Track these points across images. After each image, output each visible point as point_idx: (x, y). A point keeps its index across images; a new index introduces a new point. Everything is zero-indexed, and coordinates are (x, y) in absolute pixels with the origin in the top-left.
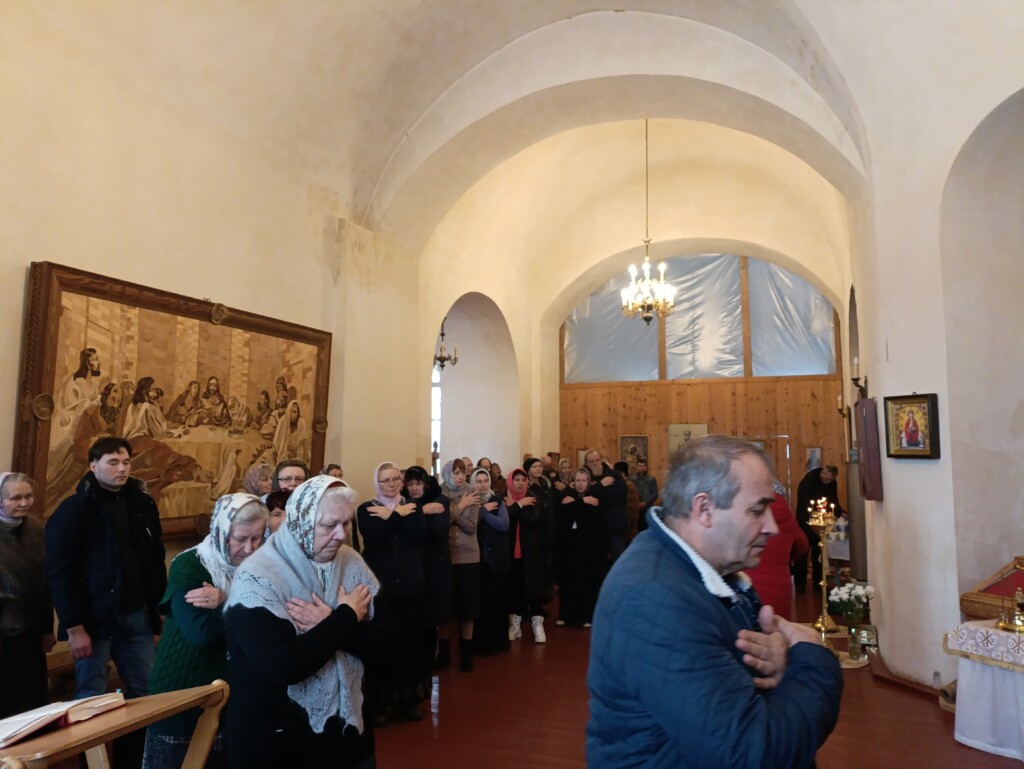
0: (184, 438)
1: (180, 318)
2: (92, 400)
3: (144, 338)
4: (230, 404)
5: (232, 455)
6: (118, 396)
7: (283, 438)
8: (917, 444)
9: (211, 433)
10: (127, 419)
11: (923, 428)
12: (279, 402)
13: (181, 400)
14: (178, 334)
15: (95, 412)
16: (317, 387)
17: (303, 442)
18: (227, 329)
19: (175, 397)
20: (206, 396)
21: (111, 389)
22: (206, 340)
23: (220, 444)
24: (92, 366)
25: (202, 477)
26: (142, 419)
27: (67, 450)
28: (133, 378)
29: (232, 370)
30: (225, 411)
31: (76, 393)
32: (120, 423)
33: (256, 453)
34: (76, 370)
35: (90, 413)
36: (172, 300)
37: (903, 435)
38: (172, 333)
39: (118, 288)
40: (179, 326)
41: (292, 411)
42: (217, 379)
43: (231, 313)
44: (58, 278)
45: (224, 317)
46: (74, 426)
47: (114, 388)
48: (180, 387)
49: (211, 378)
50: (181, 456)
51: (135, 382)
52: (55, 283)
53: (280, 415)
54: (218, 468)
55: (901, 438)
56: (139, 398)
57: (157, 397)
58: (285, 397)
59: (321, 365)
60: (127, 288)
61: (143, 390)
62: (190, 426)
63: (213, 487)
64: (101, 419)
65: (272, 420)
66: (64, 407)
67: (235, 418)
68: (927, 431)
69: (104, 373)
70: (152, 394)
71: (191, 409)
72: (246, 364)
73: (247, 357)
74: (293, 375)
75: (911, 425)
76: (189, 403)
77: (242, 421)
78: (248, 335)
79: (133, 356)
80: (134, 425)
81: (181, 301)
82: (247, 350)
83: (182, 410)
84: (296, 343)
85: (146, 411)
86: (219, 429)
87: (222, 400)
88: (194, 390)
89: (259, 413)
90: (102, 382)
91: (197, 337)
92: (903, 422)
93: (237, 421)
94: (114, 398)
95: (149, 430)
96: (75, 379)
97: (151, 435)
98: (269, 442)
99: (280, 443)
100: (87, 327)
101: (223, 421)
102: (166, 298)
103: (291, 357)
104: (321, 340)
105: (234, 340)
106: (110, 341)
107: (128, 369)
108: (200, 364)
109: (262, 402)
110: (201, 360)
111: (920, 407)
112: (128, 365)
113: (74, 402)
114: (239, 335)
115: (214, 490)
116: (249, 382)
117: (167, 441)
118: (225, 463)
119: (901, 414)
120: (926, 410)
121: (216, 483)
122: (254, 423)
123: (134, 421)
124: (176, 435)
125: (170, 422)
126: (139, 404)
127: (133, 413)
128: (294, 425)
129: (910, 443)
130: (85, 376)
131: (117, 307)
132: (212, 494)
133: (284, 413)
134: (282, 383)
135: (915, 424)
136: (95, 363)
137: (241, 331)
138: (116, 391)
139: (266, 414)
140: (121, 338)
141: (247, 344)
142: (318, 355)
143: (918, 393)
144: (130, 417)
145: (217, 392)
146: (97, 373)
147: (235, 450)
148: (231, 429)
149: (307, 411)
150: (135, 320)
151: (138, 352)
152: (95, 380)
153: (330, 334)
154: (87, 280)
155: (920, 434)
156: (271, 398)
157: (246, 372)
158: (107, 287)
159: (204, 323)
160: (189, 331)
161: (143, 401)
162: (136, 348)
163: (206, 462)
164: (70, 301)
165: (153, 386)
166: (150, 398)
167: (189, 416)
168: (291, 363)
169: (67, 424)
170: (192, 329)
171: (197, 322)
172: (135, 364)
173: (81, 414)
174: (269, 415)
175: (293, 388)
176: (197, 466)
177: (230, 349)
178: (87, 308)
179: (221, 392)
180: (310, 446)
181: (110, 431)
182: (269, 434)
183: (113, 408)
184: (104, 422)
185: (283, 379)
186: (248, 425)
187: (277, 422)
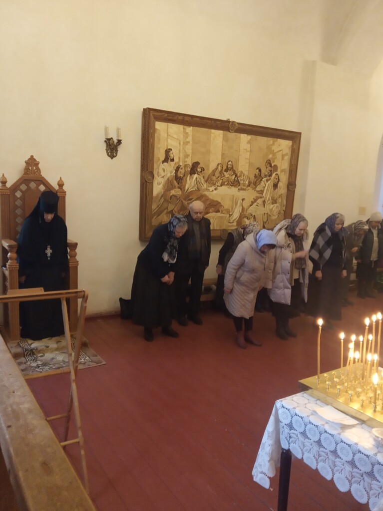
0: (215, 192)
1: (213, 131)
2: (171, 173)
3: (195, 142)
4: (239, 175)
5: (240, 201)
6: (183, 171)
7: (269, 193)
9: (229, 190)
12: (267, 173)
13: (214, 173)
14: (212, 139)
15: (173, 179)
16: (291, 165)
17: (281, 196)
18: (238, 135)
19: (210, 171)
20: (226, 170)
21: (179, 168)
22: (227, 141)
23: (233, 196)
24: (170, 157)
25: (224, 211)
26: (194, 182)
27: (160, 196)
28: (190, 162)
29: (240, 157)
30: (236, 179)
31: (164, 170)
32: (184, 184)
33: (253, 200)
34: (163, 159)
35: (170, 179)
36: (208, 120)
38: (208, 139)
39: (181, 118)
40: (212, 135)
41: (274, 178)
42: (232, 162)
43: (240, 126)
44: (153, 115)
45: (236, 128)
47: (181, 167)
48: (212, 166)
49: (229, 161)
50: (213, 201)
51: (190, 164)
52: (152, 118)
53: (267, 181)
56: (193, 172)
57: (201, 172)
58: (271, 171)
59: (294, 152)
60: (186, 117)
61: (194, 168)
62: (218, 186)
63: (229, 217)
64: (175, 182)
65: (263, 183)
66: (159, 177)
67: (242, 182)
69: (176, 160)
70: (199, 170)
71: (218, 177)
72: (249, 153)
73: (249, 149)
74: (276, 158)
76: (217, 174)
77: (245, 184)
78: (249, 137)
79: (189, 151)
80: (190, 185)
81: (213, 122)
82: (249, 145)
83: (214, 178)
84: (279, 140)
85: (196, 178)
86: (233, 188)
87: (234, 173)
88: (220, 168)
89: (255, 179)
90: (175, 164)
91: (222, 140)
93: (243, 184)
94: (181, 172)
95: (198, 188)
96: (163, 163)
97: (198, 189)
98: (261, 195)
99: (267, 195)
100: (167, 138)
101: (235, 183)
102: (205, 121)
103: (275, 148)
104: (294, 137)
105: (241, 140)
106: (178, 145)
107: (187, 158)
108: (223, 154)
110: (224, 152)
112: (187, 156)
113: (163, 174)
114: (244, 138)
115: (230, 218)
116: (250, 164)
117: (206, 193)
118: (236, 204)
122: (252, 185)
123: (191, 183)
124: (211, 190)
125: (208, 184)
126: (193, 175)
127: (190, 180)
128: (275, 186)
130: (167, 162)
131: (181, 127)
132: (229, 220)
133: (270, 179)
134: (269, 163)
136: (172, 156)
137: (246, 135)
139: (259, 180)
140: (184, 143)
141: (249, 142)
142: (292, 146)
144: (188, 181)
145: (232, 167)
146: (173, 160)
147: (241, 199)
149: (284, 179)
150: (190, 133)
151: (192, 149)
152: (172, 164)
153: (300, 134)
154: (166, 115)
156: (262, 172)
157: (248, 157)
158: (175, 118)
159: (225, 132)
160: (218, 138)
161: (195, 173)
162: (191, 147)
163: (226, 204)
164: (160, 126)
165: (199, 166)
166: (198, 172)
167: (217, 181)
168: (275, 151)
169: (160, 184)
170: (219, 136)
171: (221, 132)
172: (190, 155)
173: (166, 179)
174: (261, 180)
175: (276, 167)
176: (221, 206)
177: (240, 146)
178: (168, 129)
179: (234, 168)
180: (285, 198)
181: (179, 188)
182: (261, 191)
183: (181, 177)
184: (177, 184)
185: (270, 160)
186: (249, 185)
187: (265, 185)
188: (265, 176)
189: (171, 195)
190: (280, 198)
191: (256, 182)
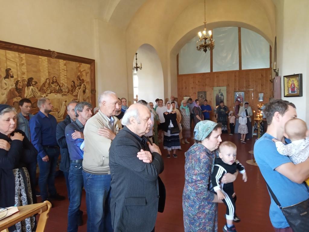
1: (40, 57)
2: (12, 86)
3: (28, 64)
4: (61, 85)
5: (64, 103)
6: (21, 84)
7: (81, 96)
8: (295, 92)
9: (56, 96)
10: (25, 92)
11: (297, 86)
12: (78, 84)
13: (44, 85)
14: (40, 62)
15: (14, 90)
16: (91, 78)
17: (88, 98)
18: (58, 60)
19: (42, 84)
20: (52, 83)
21: (18, 82)
22: (50, 64)
23: (59, 99)
24: (10, 74)
26: (31, 92)
29: (61, 74)
30: (60, 88)
31: (6, 84)
32: (23, 93)
34: (5, 76)
35: (12, 90)
36: (36, 50)
37: (290, 89)
38: (38, 62)
39: (16, 47)
40: (40, 59)
41: (83, 87)
42: (56, 77)
43: (58, 54)
45: (56, 56)
46: (6, 95)
47: (20, 81)
48: (43, 80)
49: (54, 77)
53: (79, 89)
54: (59, 107)
55: (289, 90)
56: (29, 85)
57: (35, 84)
58: (80, 83)
59: (92, 71)
60: (19, 47)
61: (30, 82)
62: (48, 94)
64: (16, 92)
65: (76, 91)
66: (2, 89)
67: (63, 90)
68: (298, 87)
69: (15, 77)
70: (33, 83)
71: (48, 88)
72: (65, 72)
73: (66, 69)
74: (82, 75)
75: (293, 85)
77: (66, 91)
78: (65, 62)
79: (25, 71)
80: (28, 94)
81: (40, 51)
82: (65, 67)
84: (83, 64)
85: (32, 89)
86: (58, 95)
87: (58, 84)
88: (48, 81)
89: (72, 88)
90: (15, 80)
91: (47, 63)
92: (290, 85)
93: (64, 91)
94: (20, 85)
95: (34, 95)
96: (5, 79)
97: (35, 97)
98: (76, 98)
99: (80, 98)
100: (7, 61)
101: (60, 91)
103: (81, 69)
104: (91, 62)
105: (60, 63)
106: (15, 66)
107: (24, 75)
108: (49, 72)
109: (72, 85)
110: (49, 71)
111: (296, 79)
113: (5, 87)
114: (62, 62)
116: (67, 78)
118: (62, 105)
119: (290, 82)
120: (298, 80)
121: (59, 112)
123: (28, 93)
125: (41, 92)
126: (29, 87)
127: (27, 90)
128: (84, 92)
129: (292, 92)
130: (8, 78)
131: (17, 54)
132: (58, 116)
134: (79, 78)
135: (294, 85)
137: (62, 60)
138: (20, 83)
139: (74, 89)
140: (20, 64)
141: (65, 65)
142: (91, 68)
143: (295, 74)
145: (56, 81)
146: (12, 77)
147: (65, 101)
148: (63, 94)
149: (89, 87)
150: (24, 58)
151: (27, 69)
152: (12, 79)
153: (94, 60)
154: (4, 44)
155: (296, 88)
157: (66, 74)
158: (12, 47)
159: (48, 58)
160: (44, 61)
161: (30, 86)
162: (25, 67)
165: (33, 80)
166: (33, 84)
167: (47, 90)
168: (81, 71)
169: (4, 94)
170: (45, 60)
171: (46, 58)
172: (26, 73)
173: (8, 90)
174: (75, 89)
175: (83, 79)
177: (59, 67)
178: (6, 54)
179: (58, 81)
180: (91, 99)
181: (20, 96)
182: (76, 95)
183: (20, 88)
184: (18, 93)
185: (79, 76)
186: (68, 92)
187: (78, 91)
188: (78, 86)
189: (14, 101)
190: (88, 99)
191: (72, 90)
